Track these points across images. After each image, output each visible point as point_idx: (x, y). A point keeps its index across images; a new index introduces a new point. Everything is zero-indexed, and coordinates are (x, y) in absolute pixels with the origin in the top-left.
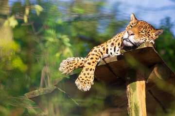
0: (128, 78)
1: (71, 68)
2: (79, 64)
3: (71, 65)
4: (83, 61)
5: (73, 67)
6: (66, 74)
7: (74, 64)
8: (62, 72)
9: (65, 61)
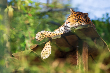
0: (77, 47)
1: (43, 37)
2: (48, 36)
3: (43, 35)
4: (51, 33)
5: (44, 37)
6: (39, 41)
7: (45, 35)
8: (37, 39)
9: (40, 32)
